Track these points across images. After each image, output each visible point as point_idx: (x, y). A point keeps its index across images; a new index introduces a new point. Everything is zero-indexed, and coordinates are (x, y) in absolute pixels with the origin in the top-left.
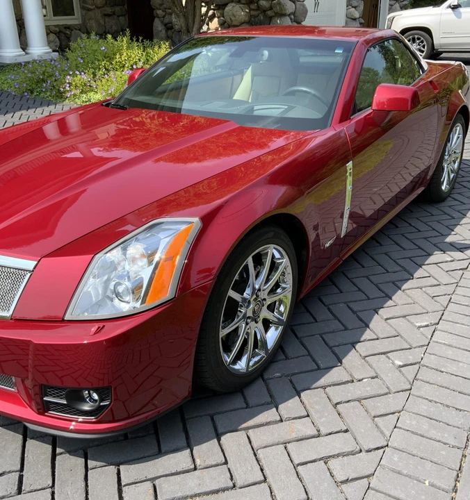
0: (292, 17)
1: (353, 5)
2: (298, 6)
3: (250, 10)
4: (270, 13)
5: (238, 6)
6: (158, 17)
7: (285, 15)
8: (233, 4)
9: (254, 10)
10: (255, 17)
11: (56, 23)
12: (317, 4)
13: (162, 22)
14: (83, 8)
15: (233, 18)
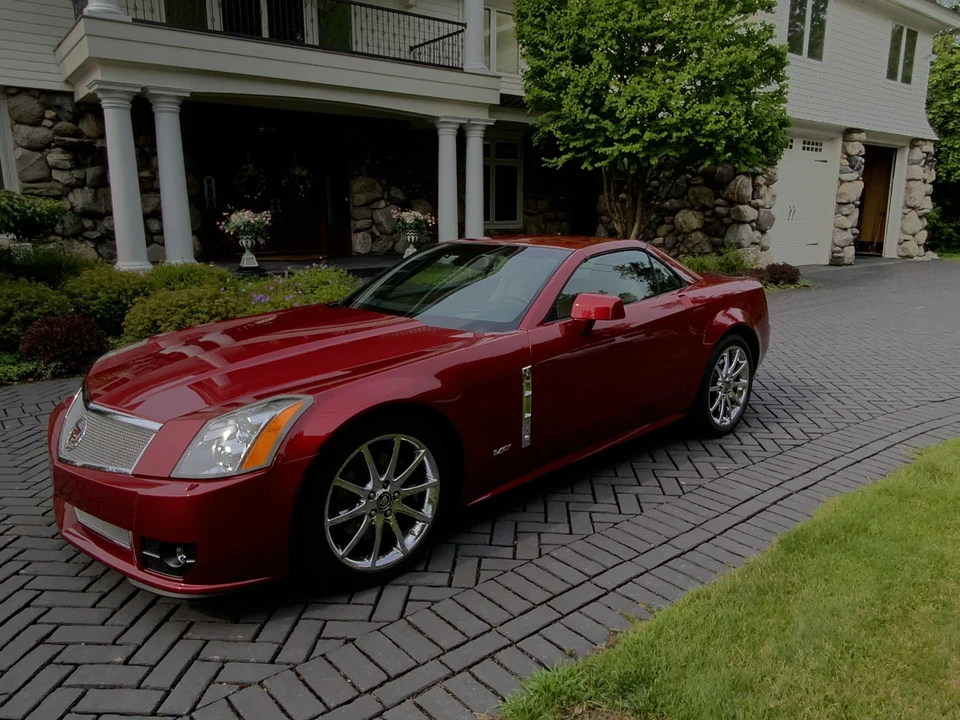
0: (754, 224)
1: (845, 213)
2: (762, 213)
3: (705, 216)
4: (726, 220)
5: (691, 213)
6: (603, 223)
7: (744, 222)
8: (686, 211)
9: (708, 217)
10: (710, 223)
11: (496, 227)
12: (792, 212)
13: (606, 229)
14: (525, 213)
15: (684, 226)
